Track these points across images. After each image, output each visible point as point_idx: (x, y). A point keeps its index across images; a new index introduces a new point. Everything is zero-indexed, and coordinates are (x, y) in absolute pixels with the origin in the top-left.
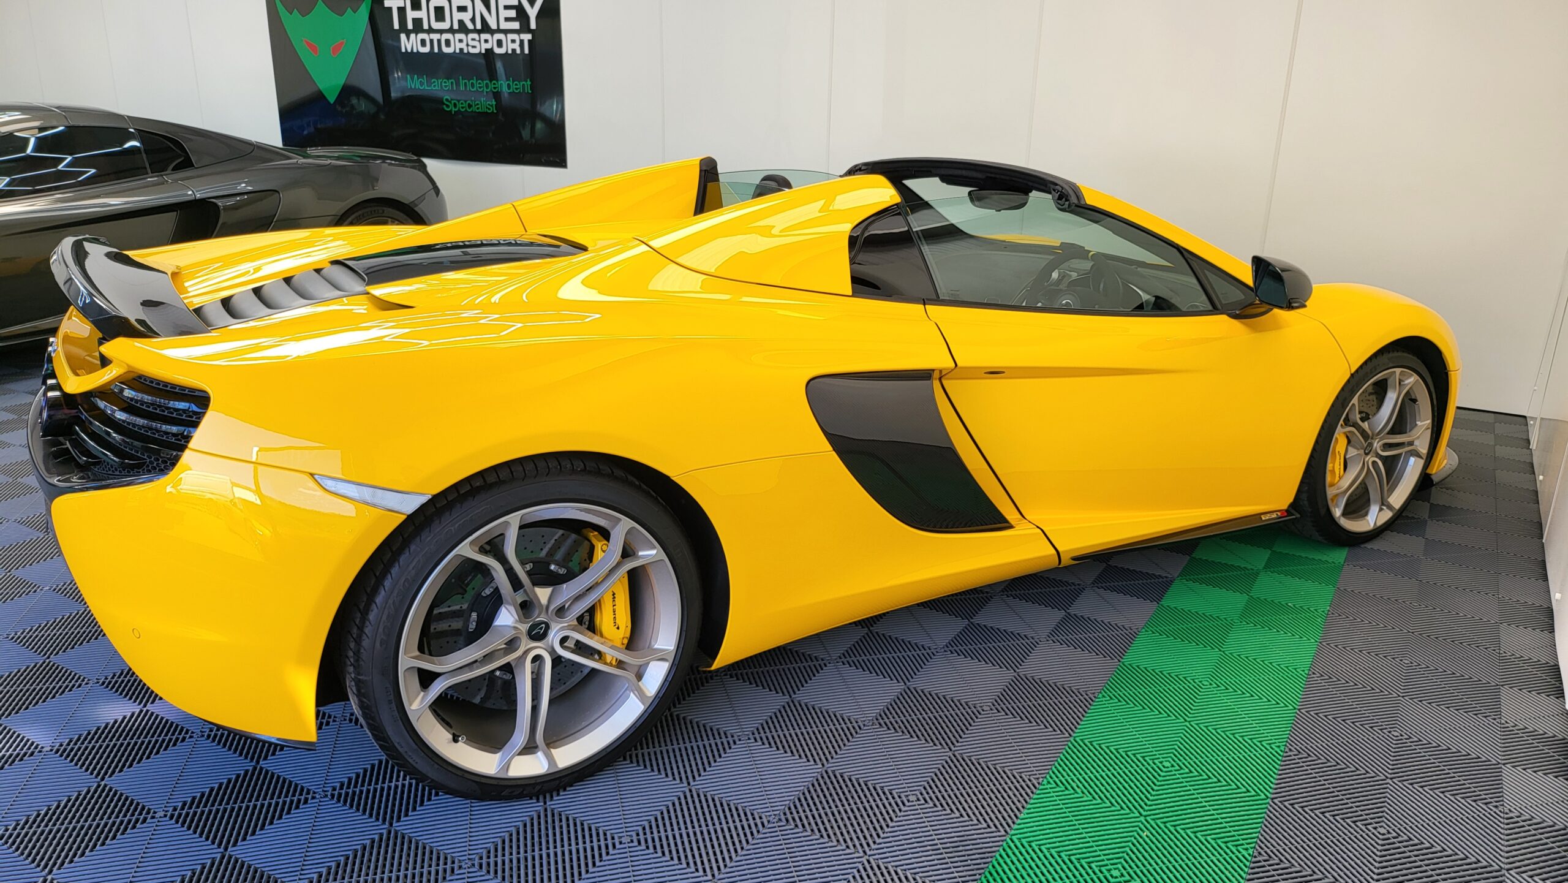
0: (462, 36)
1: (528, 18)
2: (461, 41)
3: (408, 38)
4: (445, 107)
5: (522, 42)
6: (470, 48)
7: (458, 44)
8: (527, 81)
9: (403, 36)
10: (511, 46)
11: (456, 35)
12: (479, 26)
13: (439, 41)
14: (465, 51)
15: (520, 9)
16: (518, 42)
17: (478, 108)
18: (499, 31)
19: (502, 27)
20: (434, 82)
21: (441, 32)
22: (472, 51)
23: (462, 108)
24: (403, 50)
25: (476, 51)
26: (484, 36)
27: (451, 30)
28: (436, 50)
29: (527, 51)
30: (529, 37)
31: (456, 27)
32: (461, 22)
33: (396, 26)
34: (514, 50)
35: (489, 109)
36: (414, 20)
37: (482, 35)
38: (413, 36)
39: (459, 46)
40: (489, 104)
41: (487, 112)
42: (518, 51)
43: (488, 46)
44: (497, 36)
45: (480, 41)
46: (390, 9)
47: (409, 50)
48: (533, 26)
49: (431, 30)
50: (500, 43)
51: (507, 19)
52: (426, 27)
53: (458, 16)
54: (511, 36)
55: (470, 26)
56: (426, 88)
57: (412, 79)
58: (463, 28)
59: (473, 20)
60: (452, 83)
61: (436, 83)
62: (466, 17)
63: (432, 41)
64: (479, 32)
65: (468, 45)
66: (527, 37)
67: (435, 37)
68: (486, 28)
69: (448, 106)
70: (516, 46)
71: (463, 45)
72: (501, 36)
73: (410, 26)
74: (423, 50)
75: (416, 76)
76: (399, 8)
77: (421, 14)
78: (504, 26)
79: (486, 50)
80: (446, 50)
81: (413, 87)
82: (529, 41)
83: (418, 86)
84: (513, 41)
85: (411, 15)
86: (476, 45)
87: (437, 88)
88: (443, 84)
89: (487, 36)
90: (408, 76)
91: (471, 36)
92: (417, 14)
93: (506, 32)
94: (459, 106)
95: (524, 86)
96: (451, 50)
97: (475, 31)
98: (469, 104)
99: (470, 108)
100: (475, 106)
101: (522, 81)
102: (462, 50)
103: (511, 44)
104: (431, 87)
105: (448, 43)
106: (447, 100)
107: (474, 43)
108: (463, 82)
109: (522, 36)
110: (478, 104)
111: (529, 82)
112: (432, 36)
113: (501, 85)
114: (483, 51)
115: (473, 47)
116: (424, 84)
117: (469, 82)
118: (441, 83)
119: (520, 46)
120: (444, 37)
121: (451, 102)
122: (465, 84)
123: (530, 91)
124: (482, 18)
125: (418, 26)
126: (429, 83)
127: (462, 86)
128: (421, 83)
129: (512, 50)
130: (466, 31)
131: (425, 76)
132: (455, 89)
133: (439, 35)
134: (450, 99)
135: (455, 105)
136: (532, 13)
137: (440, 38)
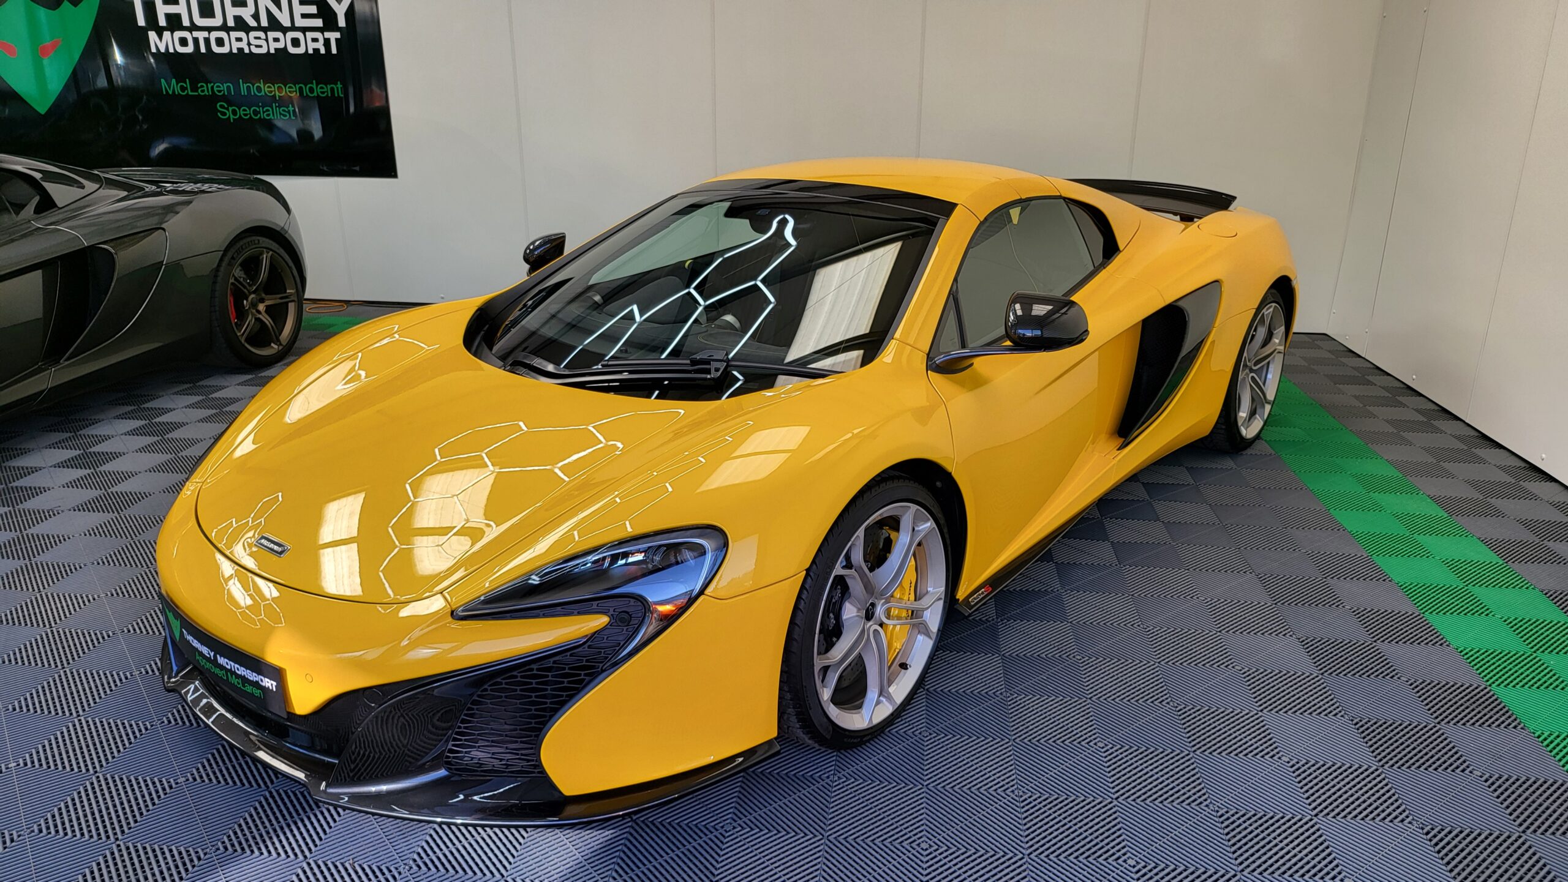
0: (242, 34)
1: (335, 15)
2: (239, 40)
3: (160, 37)
4: (218, 114)
6: (253, 47)
7: (234, 43)
8: (336, 84)
9: (152, 35)
10: (312, 46)
11: (231, 33)
12: (264, 23)
13: (207, 41)
14: (247, 51)
15: (322, 5)
16: (321, 41)
17: (268, 115)
18: (293, 28)
19: (297, 25)
20: (202, 86)
21: (210, 29)
22: (255, 50)
23: (246, 115)
24: (154, 50)
25: (264, 50)
26: (272, 35)
27: (224, 28)
28: (203, 50)
29: (334, 51)
30: (338, 35)
31: (231, 23)
32: (238, 19)
33: (141, 22)
34: (316, 50)
35: (285, 115)
36: (168, 16)
37: (269, 33)
38: (167, 35)
39: (236, 46)
40: (284, 110)
42: (323, 51)
43: (281, 45)
44: (291, 35)
45: (267, 40)
47: (163, 50)
48: (342, 23)
49: (193, 27)
51: (304, 16)
52: (186, 22)
53: (233, 12)
54: (310, 35)
55: (253, 23)
56: (190, 93)
57: (169, 82)
58: (241, 24)
59: (256, 16)
60: (228, 87)
61: (205, 88)
62: (246, 14)
63: (196, 41)
64: (265, 30)
65: (249, 44)
66: (333, 36)
67: (201, 35)
68: (274, 24)
69: (224, 114)
70: (320, 46)
71: (243, 45)
72: (299, 35)
73: (162, 22)
74: (183, 50)
76: (144, 2)
77: (181, 9)
78: (300, 22)
79: (276, 49)
80: (216, 49)
81: (171, 92)
82: (337, 40)
83: (178, 90)
84: (315, 40)
85: (163, 10)
86: (261, 44)
87: (206, 93)
88: (215, 89)
89: (277, 34)
90: (163, 81)
91: (252, 34)
92: (172, 9)
93: (304, 30)
94: (241, 112)
95: (332, 90)
96: (225, 50)
97: (259, 28)
98: (255, 111)
99: (256, 115)
100: (264, 112)
101: (330, 84)
102: (240, 50)
103: (313, 43)
104: (197, 91)
105: (220, 42)
106: (221, 106)
107: (258, 42)
108: (245, 86)
109: (327, 35)
110: (268, 110)
111: (339, 86)
112: (196, 34)
113: (301, 88)
114: (272, 51)
115: (257, 46)
116: (186, 88)
117: (253, 86)
118: (212, 88)
119: (324, 45)
120: (214, 35)
121: (228, 110)
122: (248, 88)
123: (342, 95)
124: (270, 15)
125: (174, 22)
126: (194, 88)
127: (244, 91)
128: (183, 89)
129: (314, 49)
130: (247, 29)
131: (187, 80)
132: (233, 93)
133: (207, 33)
134: (226, 105)
135: (234, 113)
136: (340, 10)
137: (207, 36)
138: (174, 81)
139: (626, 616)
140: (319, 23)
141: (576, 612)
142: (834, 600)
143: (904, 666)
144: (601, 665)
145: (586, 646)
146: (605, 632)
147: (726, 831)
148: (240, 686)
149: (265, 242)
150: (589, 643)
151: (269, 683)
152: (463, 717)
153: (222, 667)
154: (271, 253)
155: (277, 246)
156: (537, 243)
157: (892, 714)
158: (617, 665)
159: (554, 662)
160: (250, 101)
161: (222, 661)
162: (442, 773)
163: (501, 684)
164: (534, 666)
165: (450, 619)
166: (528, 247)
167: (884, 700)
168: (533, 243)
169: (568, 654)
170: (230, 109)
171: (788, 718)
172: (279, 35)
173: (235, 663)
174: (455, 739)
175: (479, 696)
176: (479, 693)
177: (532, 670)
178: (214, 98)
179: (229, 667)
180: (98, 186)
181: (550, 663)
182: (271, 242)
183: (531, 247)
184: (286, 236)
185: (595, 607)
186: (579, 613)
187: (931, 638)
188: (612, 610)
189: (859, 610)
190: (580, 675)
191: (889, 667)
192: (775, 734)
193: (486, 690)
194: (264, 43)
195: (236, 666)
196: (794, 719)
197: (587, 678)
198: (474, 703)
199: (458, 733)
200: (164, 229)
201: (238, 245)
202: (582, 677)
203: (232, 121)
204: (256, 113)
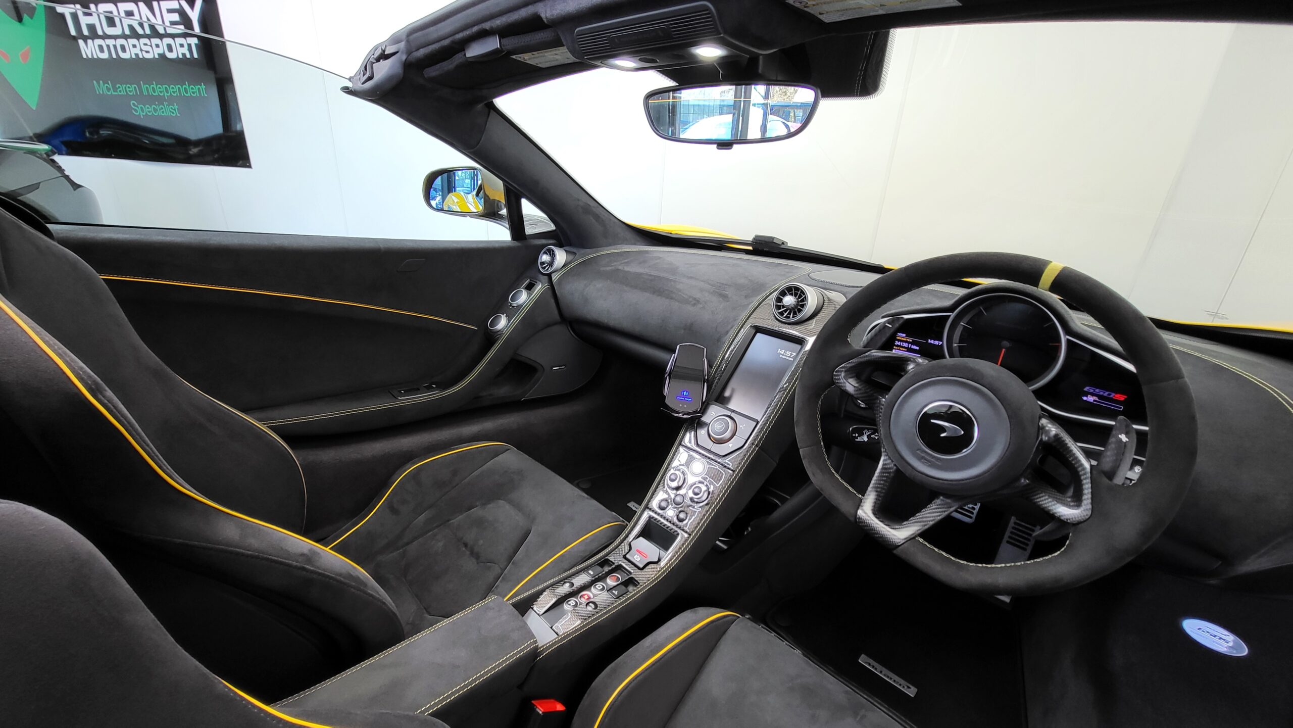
0: (134, 41)
1: (191, 21)
2: (134, 46)
3: (86, 44)
4: (133, 111)
5: (189, 45)
6: (144, 52)
7: (134, 50)
8: (201, 85)
9: (81, 42)
10: (180, 51)
11: (129, 40)
12: (148, 31)
13: (115, 47)
14: (141, 56)
15: (182, 12)
16: (186, 46)
17: (163, 112)
18: (167, 35)
19: (168, 32)
20: (119, 87)
21: (115, 37)
22: (145, 56)
23: (150, 112)
24: (85, 56)
26: (153, 42)
27: (125, 37)
28: (114, 56)
29: (196, 55)
31: (127, 32)
32: (131, 27)
33: (73, 32)
34: (184, 55)
35: (173, 113)
36: (87, 26)
37: (152, 40)
38: (90, 41)
40: (172, 109)
41: (172, 116)
42: (188, 56)
43: (160, 51)
44: (166, 41)
45: (151, 46)
47: (90, 57)
48: (197, 29)
49: (105, 37)
50: (170, 48)
51: (173, 23)
52: (100, 33)
53: (127, 22)
54: (178, 41)
55: (140, 31)
56: (114, 93)
57: (99, 84)
58: (133, 32)
59: (141, 25)
60: (135, 87)
61: (121, 89)
62: (135, 23)
63: (108, 46)
64: (148, 37)
65: (141, 50)
66: (194, 41)
67: (111, 42)
68: (155, 33)
69: (136, 111)
70: (185, 50)
71: (137, 51)
72: (170, 41)
73: (86, 32)
74: (102, 56)
75: (101, 82)
76: (71, 14)
77: (95, 20)
78: (170, 31)
79: (159, 54)
80: (123, 56)
81: (101, 92)
82: (196, 44)
83: (106, 91)
85: (84, 21)
86: (151, 50)
87: (122, 93)
88: (128, 89)
89: (155, 41)
90: (95, 82)
91: (142, 41)
92: (89, 20)
93: (173, 36)
94: (145, 110)
95: (198, 89)
96: (127, 55)
97: (145, 36)
98: (153, 108)
99: (155, 112)
100: (160, 110)
101: (197, 85)
102: (137, 55)
103: (181, 48)
104: (117, 92)
105: (123, 49)
106: (133, 104)
107: (146, 48)
108: (145, 86)
109: (189, 40)
110: (162, 108)
111: (203, 86)
112: (108, 42)
113: (179, 89)
114: (157, 56)
115: (146, 52)
116: (110, 89)
117: (150, 86)
118: (125, 88)
119: (188, 50)
120: (119, 42)
122: (147, 88)
123: (206, 95)
124: (149, 21)
125: (93, 32)
126: (115, 89)
127: (145, 93)
128: (108, 89)
130: (138, 36)
131: (109, 82)
132: (139, 94)
133: (113, 40)
134: (136, 104)
135: (142, 110)
136: (194, 15)
137: (114, 43)
140: (181, 29)
160: (150, 100)
170: (140, 106)
172: (158, 41)
178: (128, 97)
203: (142, 117)
204: (155, 110)
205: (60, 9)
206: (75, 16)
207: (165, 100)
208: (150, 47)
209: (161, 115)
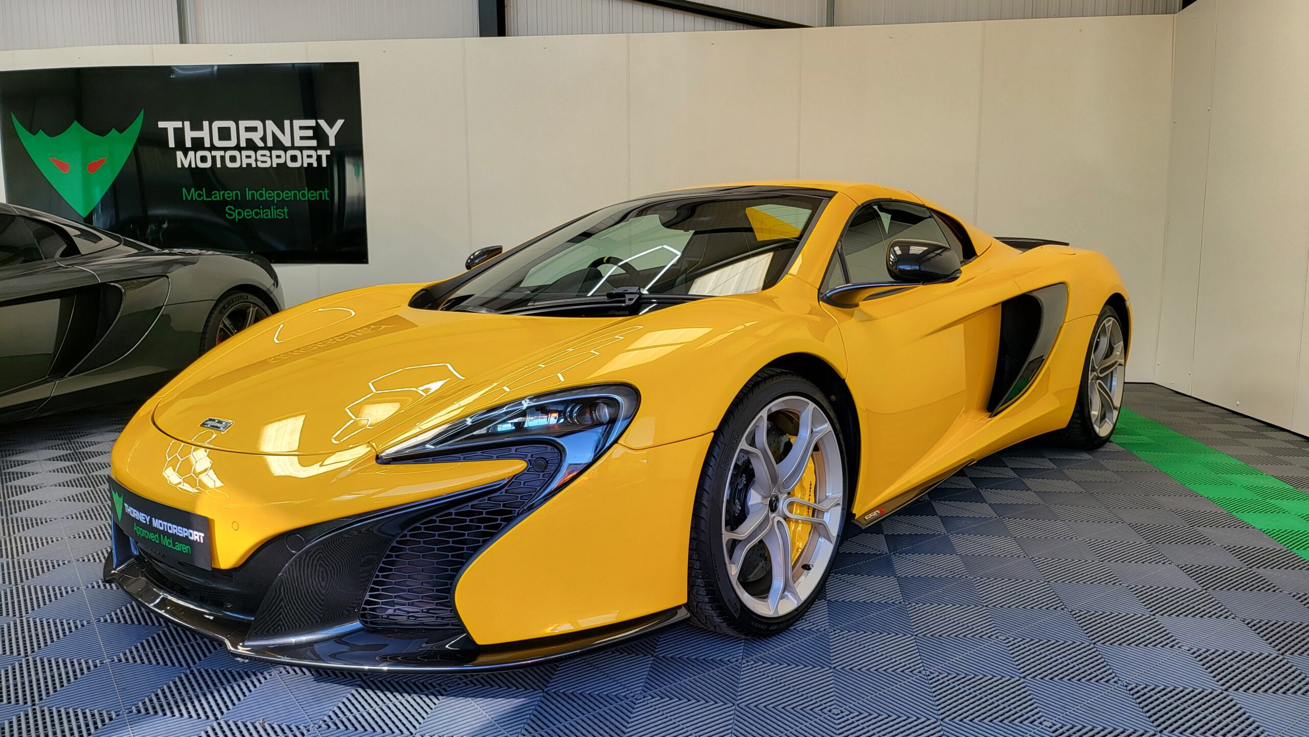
0: (251, 153)
1: (327, 137)
2: (248, 157)
3: (186, 155)
4: (227, 215)
6: (259, 163)
7: (245, 159)
8: (324, 190)
9: (179, 154)
10: (307, 161)
11: (243, 152)
12: (270, 143)
13: (223, 158)
14: (254, 165)
15: (317, 129)
16: (315, 157)
17: (267, 216)
18: (293, 147)
19: (296, 145)
20: (215, 194)
21: (225, 149)
22: (260, 165)
23: (248, 216)
24: (179, 166)
25: (268, 165)
26: (275, 153)
27: (238, 148)
28: (219, 165)
29: (324, 164)
30: (328, 152)
31: (243, 144)
32: (250, 142)
33: (172, 144)
34: (310, 165)
35: (281, 216)
36: (193, 139)
37: (273, 152)
38: (191, 154)
39: (245, 162)
40: (280, 212)
41: (277, 218)
42: (315, 165)
43: (281, 161)
44: (290, 152)
45: (271, 157)
46: (166, 129)
47: (186, 166)
48: (332, 143)
49: (213, 148)
51: (302, 138)
52: (207, 144)
53: (245, 136)
54: (306, 153)
55: (260, 144)
56: (205, 199)
57: (189, 190)
58: (251, 145)
59: (264, 139)
60: (237, 194)
61: (218, 195)
62: (256, 137)
63: (214, 158)
64: (270, 149)
65: (256, 160)
66: (324, 153)
67: (218, 154)
68: (278, 145)
69: (231, 215)
70: (313, 161)
71: (252, 161)
72: (297, 153)
73: (188, 144)
74: (201, 165)
76: (175, 129)
77: (204, 134)
78: (299, 143)
79: (277, 164)
80: (229, 165)
81: (189, 199)
82: (327, 156)
83: (195, 197)
84: (309, 156)
85: (189, 135)
86: (266, 160)
87: (218, 199)
88: (226, 196)
90: (184, 190)
91: (260, 153)
92: (197, 134)
93: (301, 149)
94: (245, 214)
95: (321, 194)
96: (236, 165)
97: (266, 148)
98: (256, 212)
99: (256, 215)
100: (263, 213)
101: (319, 190)
102: (249, 165)
103: (307, 159)
104: (211, 197)
105: (233, 159)
106: (230, 209)
107: (264, 159)
108: (250, 193)
109: (320, 152)
110: (267, 212)
111: (326, 191)
112: (214, 153)
113: (295, 194)
114: (275, 165)
115: (262, 162)
116: (203, 195)
117: (257, 193)
118: (224, 194)
119: (317, 160)
120: (229, 153)
121: (234, 211)
122: (253, 194)
123: (327, 199)
124: (274, 137)
125: (198, 144)
126: (209, 195)
127: (249, 197)
128: (200, 196)
129: (308, 164)
130: (255, 148)
131: (204, 189)
132: (240, 199)
133: (223, 152)
134: (233, 208)
135: (239, 214)
136: (332, 133)
137: (223, 154)
138: (193, 190)
139: (542, 462)
140: (314, 143)
141: (495, 456)
142: (739, 487)
143: (807, 567)
144: (517, 510)
145: (503, 490)
146: (523, 477)
147: (637, 699)
148: (171, 546)
149: (252, 298)
150: (506, 488)
151: (197, 536)
152: (381, 565)
153: (155, 531)
154: (257, 308)
155: (262, 303)
156: (477, 254)
157: (796, 610)
158: (531, 508)
159: (472, 506)
160: (253, 204)
161: (157, 523)
162: (356, 625)
163: (420, 528)
164: (453, 511)
165: (374, 462)
166: (470, 258)
167: (789, 595)
168: (473, 254)
169: (486, 498)
170: (237, 211)
171: (697, 591)
172: (281, 153)
173: (168, 522)
174: (372, 590)
175: (398, 542)
176: (398, 539)
177: (451, 514)
178: (225, 203)
179: (162, 528)
180: (118, 243)
181: (467, 507)
182: (257, 299)
183: (472, 257)
184: (271, 295)
185: (513, 451)
186: (498, 458)
187: (831, 541)
188: (529, 455)
189: (764, 498)
190: (496, 520)
191: (793, 567)
192: (685, 601)
193: (405, 535)
194: (268, 159)
195: (169, 525)
196: (702, 591)
197: (504, 523)
198: (393, 549)
199: (375, 583)
200: (167, 277)
201: (230, 298)
202: (499, 522)
203: (237, 220)
204: (257, 214)
205: (161, 125)
206: (179, 133)
207: (274, 204)
208: (269, 159)
209: (263, 218)
